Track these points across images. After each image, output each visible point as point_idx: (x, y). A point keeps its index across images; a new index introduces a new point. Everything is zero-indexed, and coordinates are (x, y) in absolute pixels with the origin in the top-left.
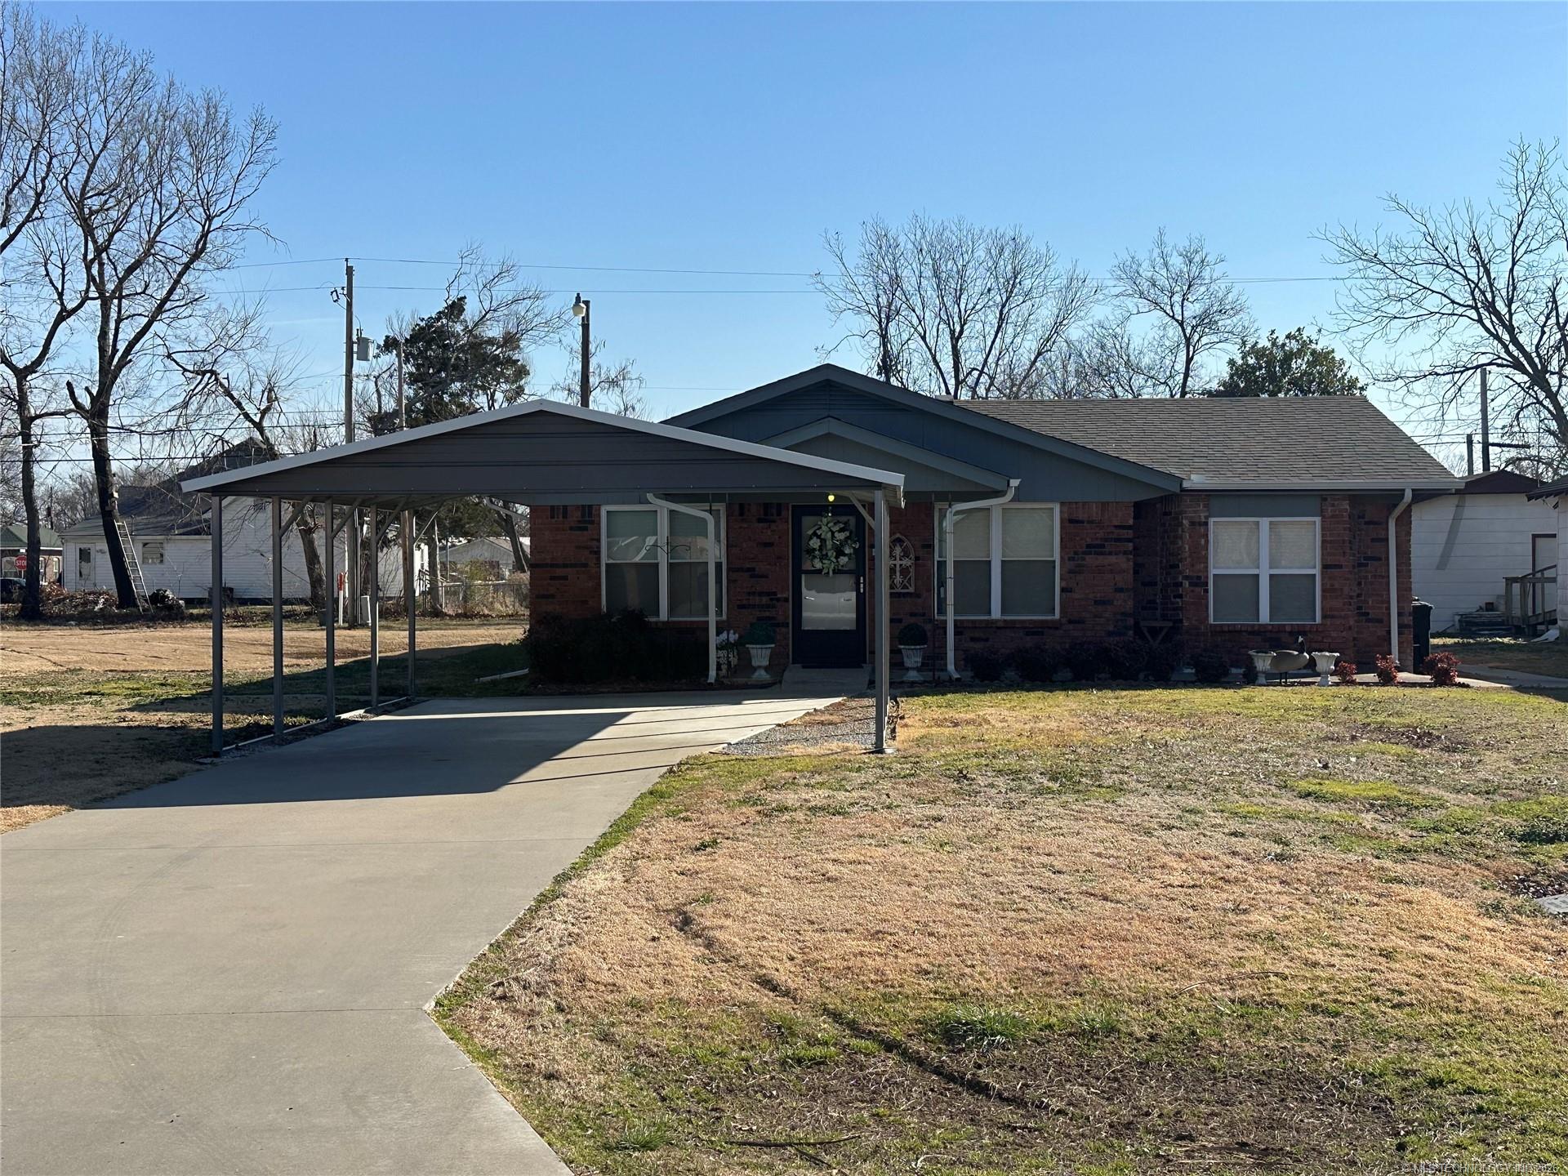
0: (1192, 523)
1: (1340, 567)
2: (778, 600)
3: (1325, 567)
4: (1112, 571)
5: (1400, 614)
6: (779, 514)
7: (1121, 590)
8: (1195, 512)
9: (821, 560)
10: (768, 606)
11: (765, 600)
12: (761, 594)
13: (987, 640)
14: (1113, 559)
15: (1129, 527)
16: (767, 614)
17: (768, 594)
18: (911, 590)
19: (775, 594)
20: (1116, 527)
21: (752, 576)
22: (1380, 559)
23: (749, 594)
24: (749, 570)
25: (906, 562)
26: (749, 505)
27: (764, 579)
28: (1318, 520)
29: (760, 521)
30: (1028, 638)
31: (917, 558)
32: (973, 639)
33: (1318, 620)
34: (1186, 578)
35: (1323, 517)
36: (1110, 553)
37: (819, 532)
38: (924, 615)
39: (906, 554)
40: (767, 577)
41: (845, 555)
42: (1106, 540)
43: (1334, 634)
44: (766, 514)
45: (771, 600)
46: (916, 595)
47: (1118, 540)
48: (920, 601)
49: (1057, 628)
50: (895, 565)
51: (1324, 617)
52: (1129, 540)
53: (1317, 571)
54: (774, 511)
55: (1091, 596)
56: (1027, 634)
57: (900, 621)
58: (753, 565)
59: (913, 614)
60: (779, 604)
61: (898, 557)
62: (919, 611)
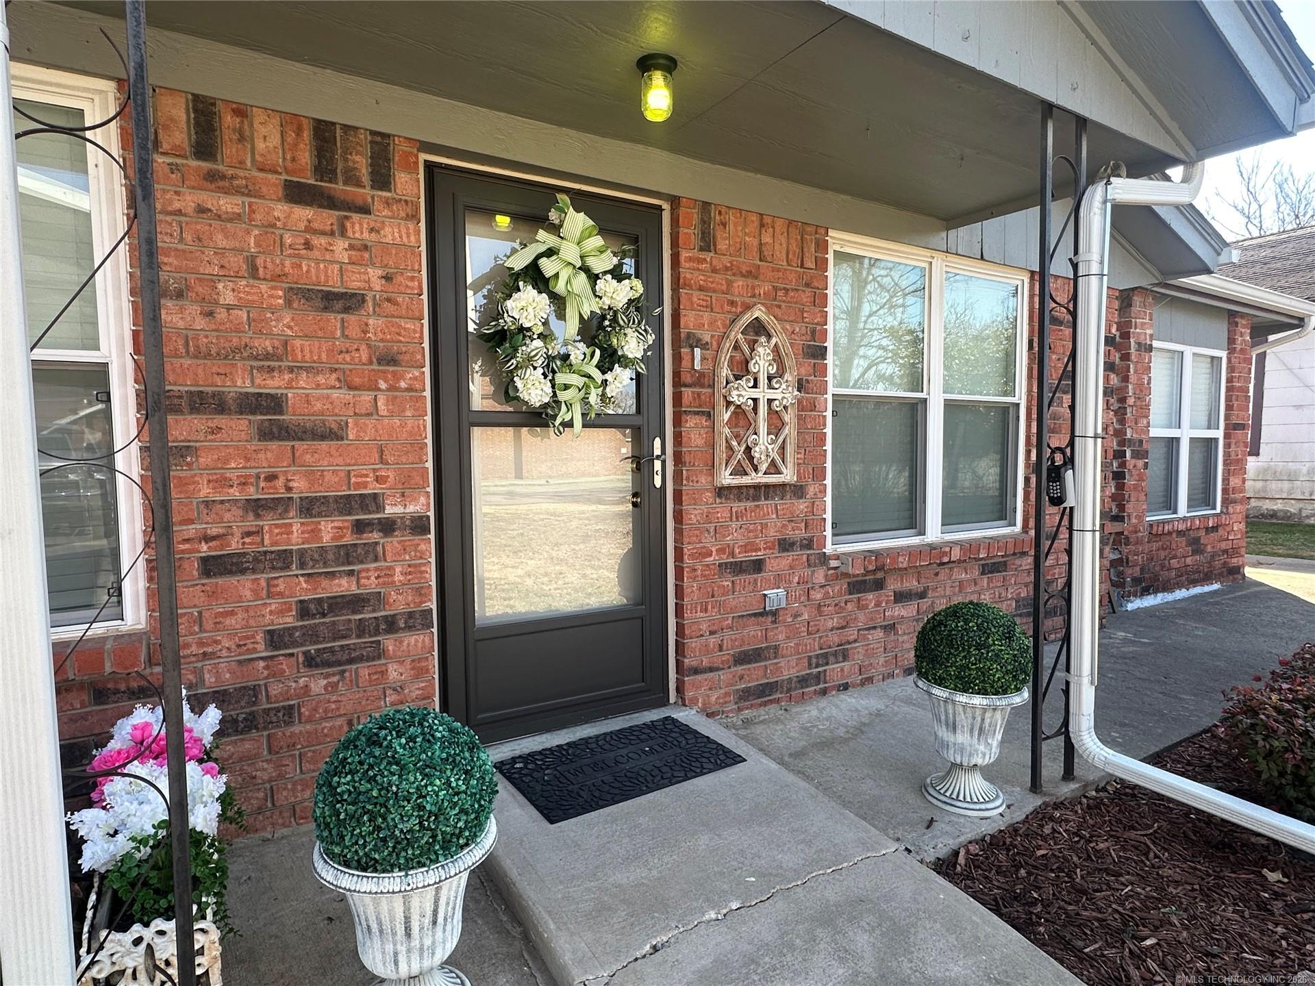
0: (1140, 346)
2: (388, 527)
3: (1227, 427)
6: (382, 180)
9: (549, 371)
10: (347, 555)
11: (329, 530)
12: (311, 507)
13: (922, 595)
16: (344, 586)
17: (346, 504)
18: (787, 477)
19: (375, 501)
21: (267, 434)
23: (256, 507)
24: (253, 404)
25: (784, 394)
26: (241, 112)
27: (324, 445)
28: (1223, 354)
29: (297, 194)
30: (986, 579)
32: (900, 597)
35: (1229, 350)
37: (548, 267)
38: (808, 544)
40: (333, 435)
44: (324, 169)
45: (360, 527)
46: (798, 490)
48: (801, 506)
49: (1022, 553)
50: (755, 400)
53: (1219, 434)
54: (361, 163)
56: (984, 570)
57: (758, 566)
58: (273, 384)
59: (785, 545)
60: (391, 544)
61: (763, 380)
62: (799, 534)
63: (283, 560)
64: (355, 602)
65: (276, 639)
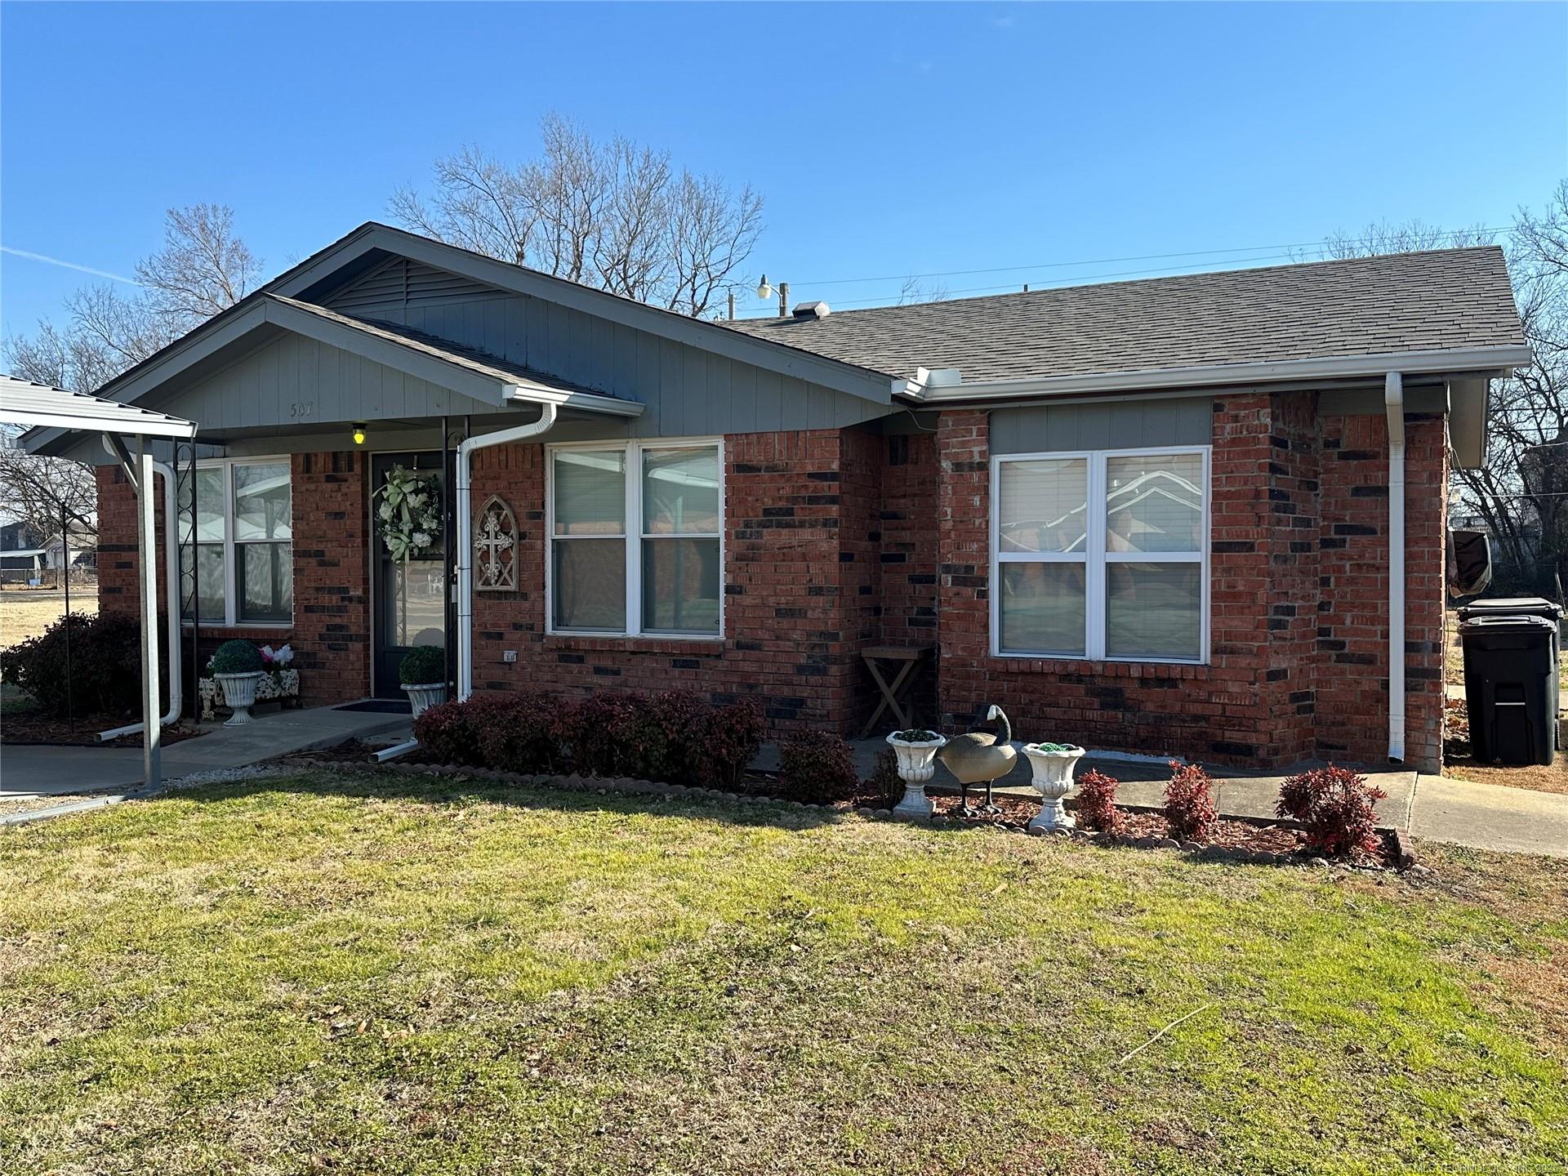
0: (958, 466)
1: (1250, 547)
2: (351, 599)
3: (1218, 548)
4: (804, 557)
5: (1409, 647)
6: (351, 468)
7: (817, 591)
8: (963, 444)
9: (392, 538)
10: (340, 609)
11: (335, 599)
12: (331, 590)
13: (617, 673)
14: (806, 534)
15: (833, 476)
16: (338, 621)
17: (339, 590)
18: (512, 586)
19: (346, 590)
20: (811, 476)
21: (322, 564)
22: (1374, 532)
23: (317, 589)
24: (318, 554)
25: (504, 542)
26: (316, 455)
27: (334, 568)
28: (1205, 451)
29: (329, 479)
30: (677, 672)
31: (522, 536)
32: (598, 671)
33: (1205, 656)
34: (948, 569)
35: (1215, 443)
36: (802, 525)
38: (531, 628)
39: (504, 529)
40: (336, 565)
41: (423, 531)
42: (795, 500)
43: (1234, 688)
44: (336, 469)
45: (343, 599)
46: (520, 594)
47: (813, 500)
48: (526, 605)
49: (719, 657)
50: (488, 546)
51: (1216, 651)
52: (833, 500)
53: (1202, 556)
54: (344, 465)
55: (772, 600)
56: (675, 664)
57: (500, 636)
58: (321, 547)
59: (517, 627)
60: (351, 606)
61: (492, 534)
62: (526, 620)
63: (323, 609)
64: (341, 627)
65: (321, 637)
